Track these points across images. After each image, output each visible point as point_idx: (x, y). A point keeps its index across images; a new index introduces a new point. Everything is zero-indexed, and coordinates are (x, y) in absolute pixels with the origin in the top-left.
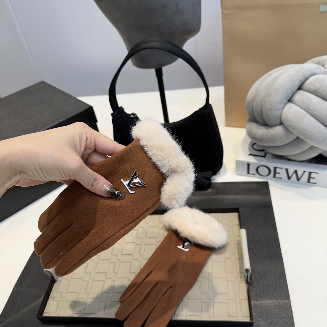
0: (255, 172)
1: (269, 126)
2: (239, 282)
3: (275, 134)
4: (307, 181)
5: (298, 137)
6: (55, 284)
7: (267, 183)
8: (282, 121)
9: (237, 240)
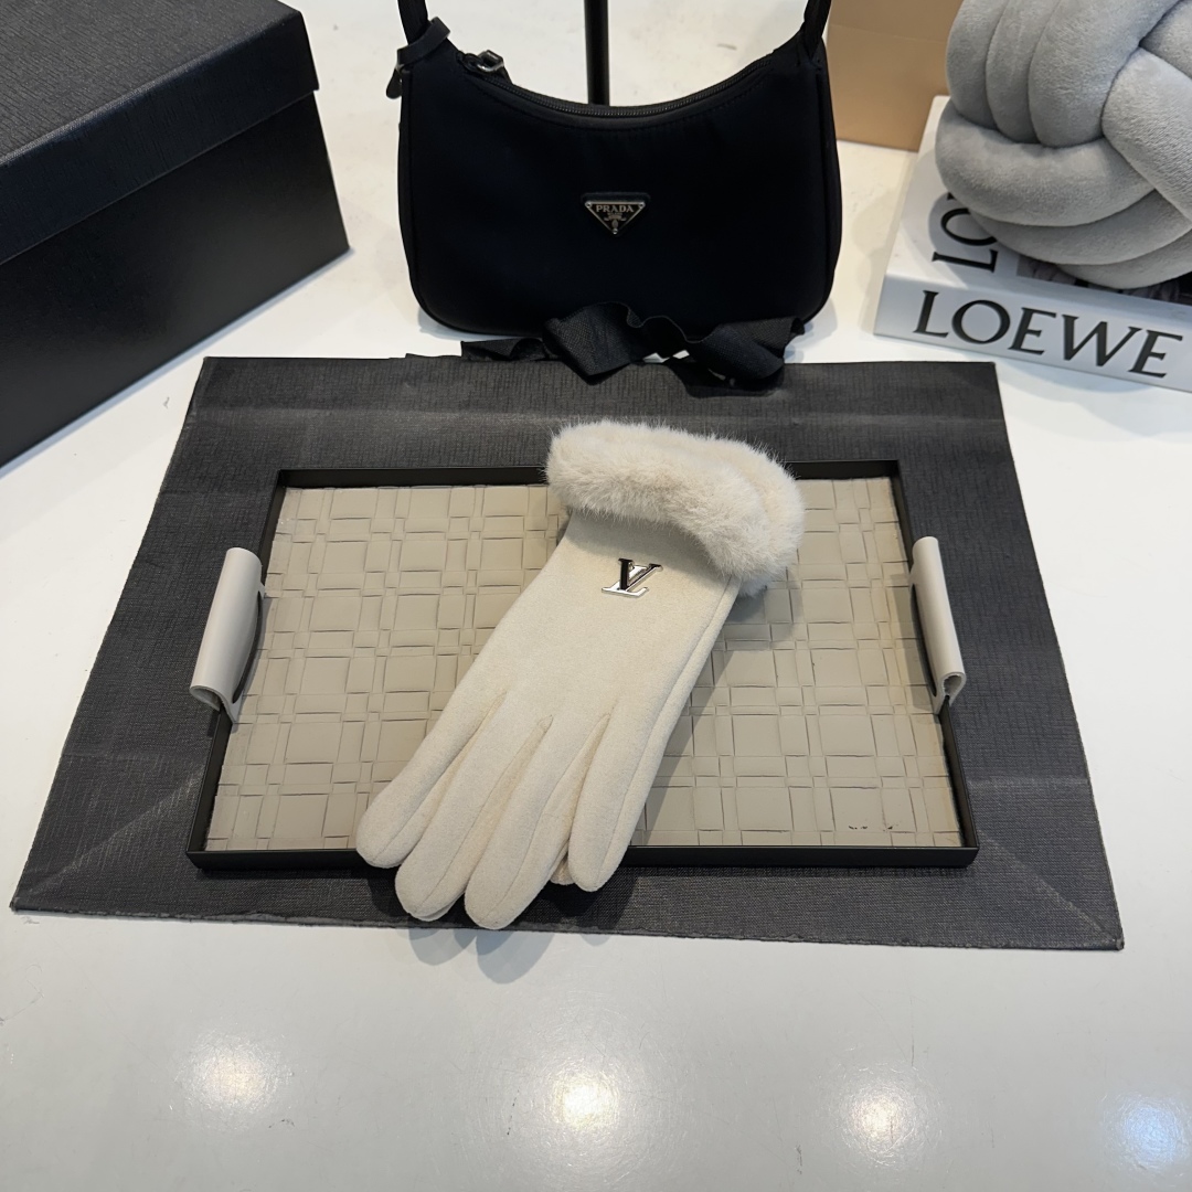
0: (948, 327)
1: (1045, 146)
2: (913, 717)
3: (1072, 178)
4: (1131, 367)
5: (1155, 191)
6: (231, 736)
7: (990, 367)
8: (1105, 126)
9: (893, 577)
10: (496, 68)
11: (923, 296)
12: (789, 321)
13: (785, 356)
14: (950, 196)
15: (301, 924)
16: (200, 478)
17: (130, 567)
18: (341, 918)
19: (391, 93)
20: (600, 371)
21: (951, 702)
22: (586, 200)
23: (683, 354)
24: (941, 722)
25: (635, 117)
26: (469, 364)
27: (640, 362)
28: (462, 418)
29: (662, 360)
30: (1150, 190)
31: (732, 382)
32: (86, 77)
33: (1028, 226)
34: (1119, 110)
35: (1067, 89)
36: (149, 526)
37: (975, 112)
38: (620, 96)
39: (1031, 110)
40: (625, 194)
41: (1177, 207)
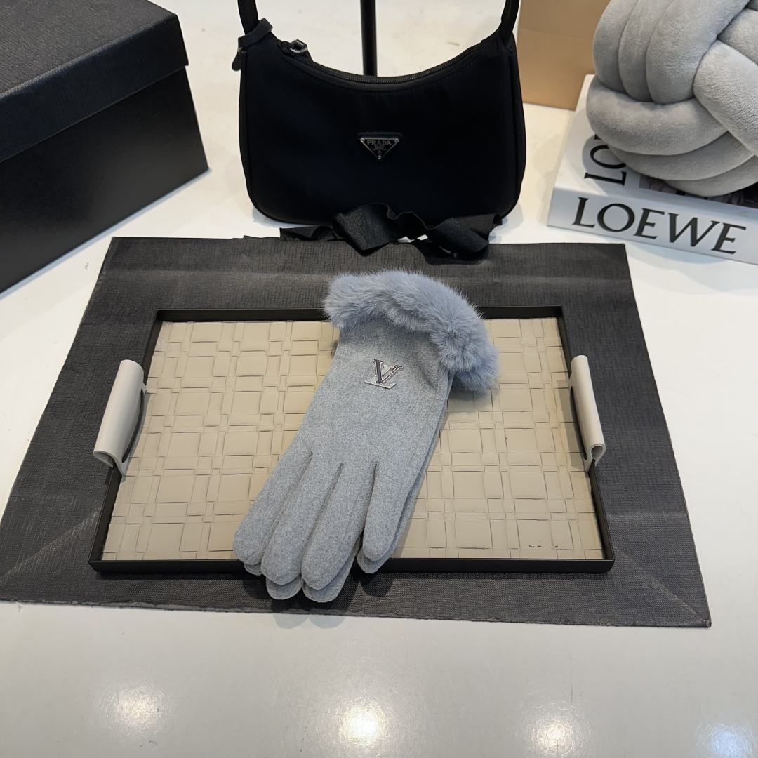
0: (595, 221)
1: (656, 103)
2: (571, 473)
3: (674, 124)
4: (713, 247)
5: (728, 132)
6: (121, 484)
7: (622, 247)
8: (695, 90)
9: (558, 382)
10: (303, 51)
11: (579, 201)
12: (492, 216)
13: (489, 239)
14: (596, 137)
15: (165, 609)
16: (107, 315)
17: (59, 373)
18: (192, 605)
19: (235, 67)
20: (370, 247)
21: (596, 463)
22: (361, 137)
23: (423, 237)
24: (590, 477)
25: (393, 83)
26: (285, 243)
27: (396, 242)
28: (279, 277)
29: (410, 241)
30: (724, 132)
31: (455, 255)
32: (36, 54)
33: (645, 155)
34: (704, 79)
35: (670, 66)
36: (72, 346)
37: (612, 82)
38: (384, 70)
39: (648, 79)
40: (385, 133)
41: (742, 142)
